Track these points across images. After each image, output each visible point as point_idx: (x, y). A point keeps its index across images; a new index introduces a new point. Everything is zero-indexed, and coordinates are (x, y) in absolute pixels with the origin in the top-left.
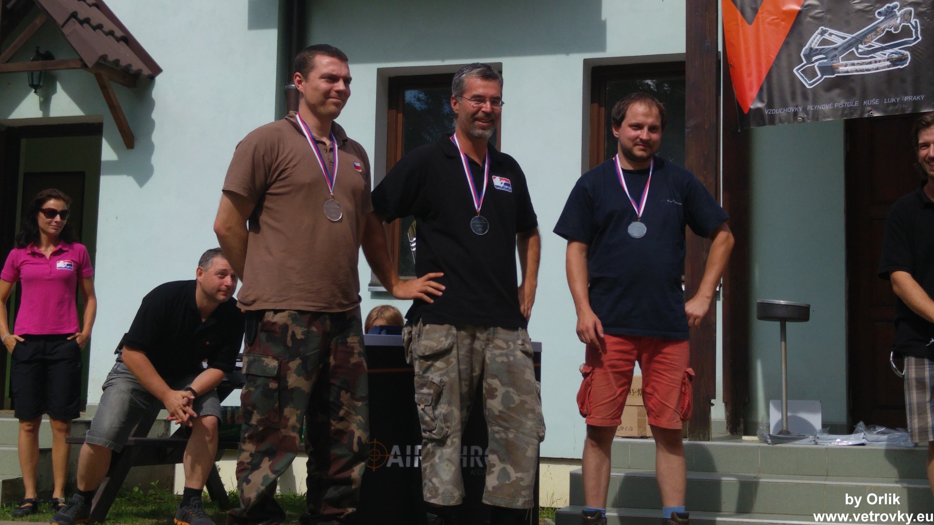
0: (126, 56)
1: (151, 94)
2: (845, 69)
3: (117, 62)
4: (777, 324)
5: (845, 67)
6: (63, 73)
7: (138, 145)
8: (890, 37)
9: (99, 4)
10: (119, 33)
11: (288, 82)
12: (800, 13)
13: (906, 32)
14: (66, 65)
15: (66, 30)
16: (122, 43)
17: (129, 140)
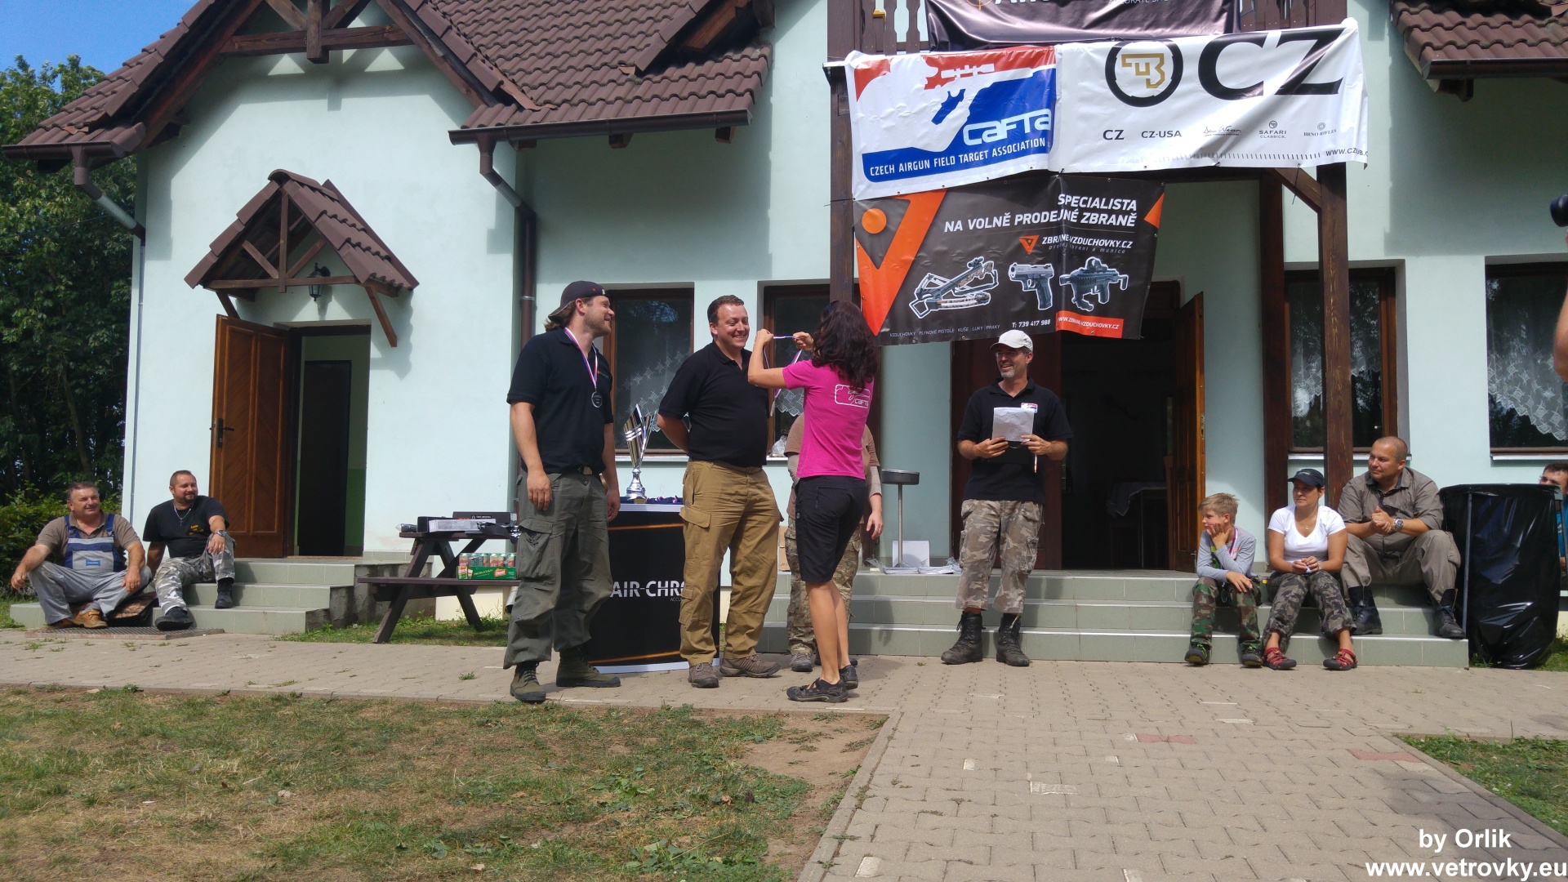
0: (391, 274)
1: (410, 302)
2: (945, 305)
3: (383, 278)
4: (897, 486)
6: (337, 287)
7: (399, 344)
8: (976, 282)
9: (367, 229)
10: (383, 253)
11: (523, 294)
12: (914, 261)
13: (988, 279)
14: (341, 280)
15: (343, 253)
16: (386, 261)
17: (393, 340)
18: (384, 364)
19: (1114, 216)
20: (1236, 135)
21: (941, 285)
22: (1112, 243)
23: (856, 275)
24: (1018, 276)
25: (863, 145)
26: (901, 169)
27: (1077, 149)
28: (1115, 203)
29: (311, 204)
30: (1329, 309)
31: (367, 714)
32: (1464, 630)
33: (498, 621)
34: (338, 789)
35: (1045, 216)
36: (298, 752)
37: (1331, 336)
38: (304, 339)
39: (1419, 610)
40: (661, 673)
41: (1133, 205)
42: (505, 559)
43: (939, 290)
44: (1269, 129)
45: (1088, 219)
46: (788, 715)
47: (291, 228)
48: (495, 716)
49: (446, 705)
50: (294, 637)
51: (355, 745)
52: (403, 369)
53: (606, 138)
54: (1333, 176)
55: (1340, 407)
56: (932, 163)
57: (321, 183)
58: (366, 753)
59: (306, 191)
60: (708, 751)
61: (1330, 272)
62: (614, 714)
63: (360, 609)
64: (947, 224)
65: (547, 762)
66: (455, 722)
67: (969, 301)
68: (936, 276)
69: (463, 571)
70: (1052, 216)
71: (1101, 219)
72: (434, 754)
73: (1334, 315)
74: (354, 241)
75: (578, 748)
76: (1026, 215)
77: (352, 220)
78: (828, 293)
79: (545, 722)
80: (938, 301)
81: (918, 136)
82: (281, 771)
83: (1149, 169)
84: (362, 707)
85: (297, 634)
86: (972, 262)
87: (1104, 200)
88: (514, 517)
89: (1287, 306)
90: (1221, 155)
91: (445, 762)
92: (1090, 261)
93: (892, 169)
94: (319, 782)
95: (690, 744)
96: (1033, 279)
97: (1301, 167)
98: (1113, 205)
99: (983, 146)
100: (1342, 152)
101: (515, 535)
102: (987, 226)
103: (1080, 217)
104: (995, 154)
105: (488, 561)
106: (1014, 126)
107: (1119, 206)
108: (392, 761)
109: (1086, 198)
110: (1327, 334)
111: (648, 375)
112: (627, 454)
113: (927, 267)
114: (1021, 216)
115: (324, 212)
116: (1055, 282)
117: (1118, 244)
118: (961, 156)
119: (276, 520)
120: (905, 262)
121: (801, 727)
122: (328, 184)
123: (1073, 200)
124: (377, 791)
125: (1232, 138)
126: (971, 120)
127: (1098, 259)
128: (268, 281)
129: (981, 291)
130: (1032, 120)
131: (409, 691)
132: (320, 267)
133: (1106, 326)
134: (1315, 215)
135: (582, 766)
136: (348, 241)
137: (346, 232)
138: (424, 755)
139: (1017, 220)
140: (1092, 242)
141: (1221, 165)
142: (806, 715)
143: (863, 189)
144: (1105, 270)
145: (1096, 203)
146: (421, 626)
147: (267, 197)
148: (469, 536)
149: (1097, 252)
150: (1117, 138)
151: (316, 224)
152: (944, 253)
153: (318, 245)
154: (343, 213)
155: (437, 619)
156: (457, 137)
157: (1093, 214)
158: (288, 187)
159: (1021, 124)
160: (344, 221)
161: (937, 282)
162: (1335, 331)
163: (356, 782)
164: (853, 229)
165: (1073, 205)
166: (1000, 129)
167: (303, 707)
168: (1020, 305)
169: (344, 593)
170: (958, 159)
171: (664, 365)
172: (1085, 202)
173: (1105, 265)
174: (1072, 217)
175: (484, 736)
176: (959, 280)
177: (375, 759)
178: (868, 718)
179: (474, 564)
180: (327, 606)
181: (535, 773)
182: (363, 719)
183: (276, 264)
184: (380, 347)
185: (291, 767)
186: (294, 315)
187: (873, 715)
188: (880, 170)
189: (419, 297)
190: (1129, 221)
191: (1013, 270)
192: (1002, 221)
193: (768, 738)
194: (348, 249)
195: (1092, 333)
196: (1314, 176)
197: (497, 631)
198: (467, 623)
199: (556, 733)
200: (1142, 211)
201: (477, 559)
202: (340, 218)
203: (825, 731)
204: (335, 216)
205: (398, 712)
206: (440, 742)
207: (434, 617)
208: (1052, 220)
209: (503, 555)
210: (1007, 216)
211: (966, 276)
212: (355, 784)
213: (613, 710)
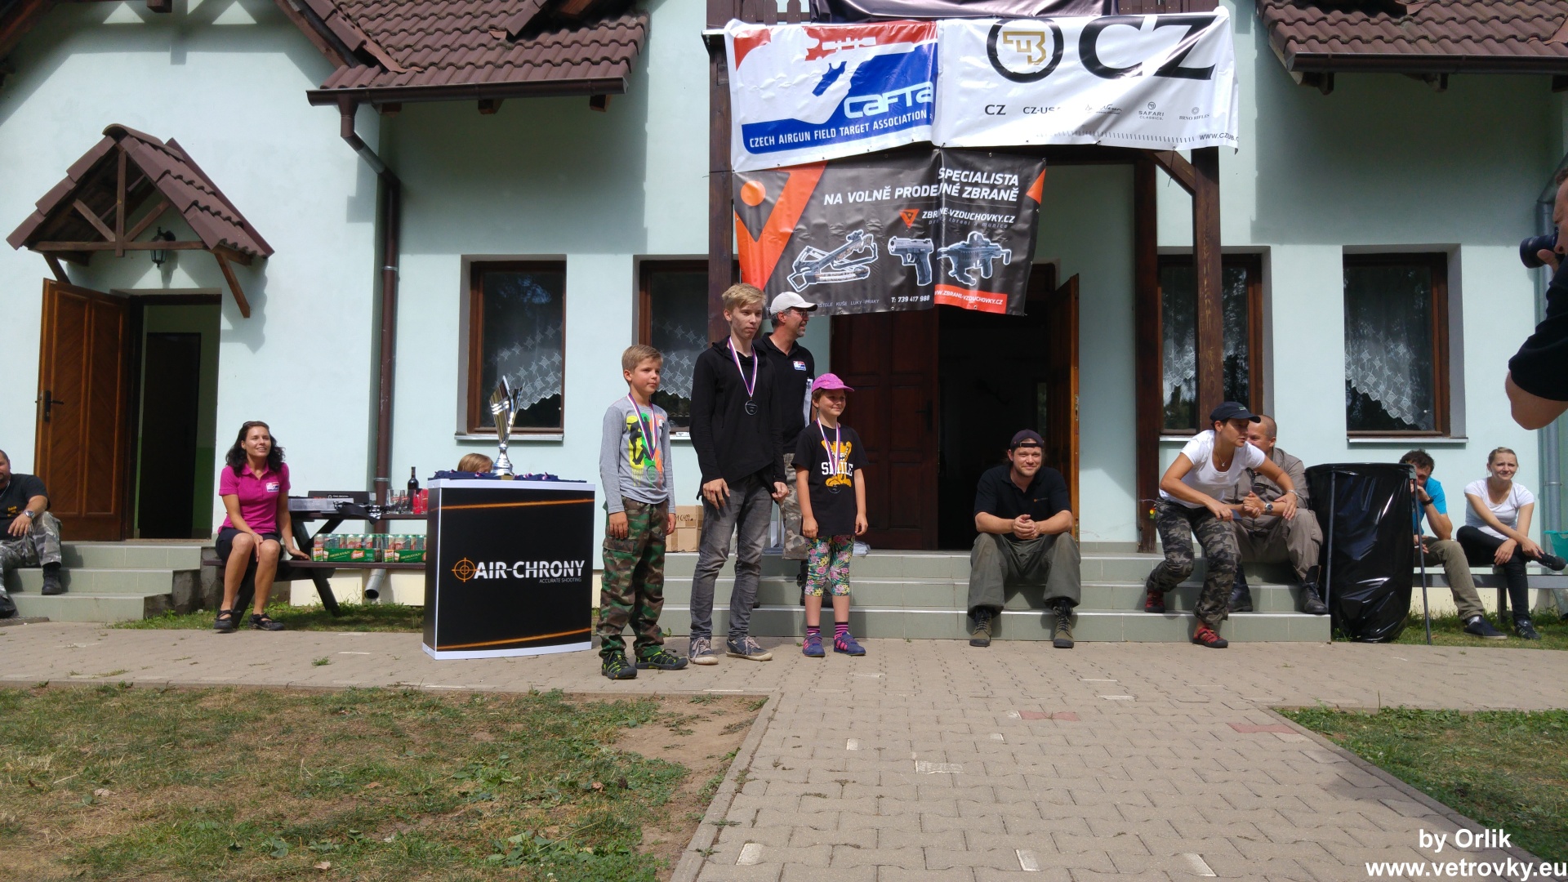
0: (243, 240)
1: (264, 272)
2: (824, 278)
3: (235, 245)
5: (824, 277)
6: (183, 254)
7: (253, 314)
8: (856, 255)
9: (216, 193)
10: (235, 219)
11: (385, 264)
12: (792, 234)
13: (867, 252)
14: (188, 246)
15: (188, 216)
16: (239, 227)
17: (245, 310)
18: (235, 336)
19: (995, 191)
20: (1116, 114)
21: (820, 258)
22: (994, 217)
23: (735, 251)
24: (897, 250)
25: (742, 116)
26: (781, 140)
27: (959, 123)
28: (997, 178)
29: (152, 165)
30: (1203, 290)
31: (207, 703)
32: (1327, 606)
33: (357, 606)
34: (166, 785)
35: (926, 190)
36: (122, 745)
37: (1204, 317)
38: (146, 308)
39: (1286, 587)
40: (529, 658)
41: (1015, 180)
42: (363, 540)
43: (817, 263)
44: (1148, 110)
45: (970, 193)
46: (663, 698)
47: (130, 189)
48: (348, 703)
49: (296, 691)
50: (131, 625)
51: (189, 737)
52: (255, 342)
53: (475, 103)
54: (1207, 159)
55: (1213, 388)
56: (812, 135)
57: (165, 141)
58: (202, 745)
59: (146, 149)
60: (579, 736)
61: (1204, 254)
62: (478, 700)
63: (206, 594)
64: (827, 197)
65: (404, 750)
66: (306, 709)
67: (849, 274)
68: (814, 249)
69: (318, 553)
70: (932, 190)
71: (983, 193)
72: (282, 744)
73: (1208, 297)
74: (202, 204)
75: (438, 735)
76: (906, 188)
77: (199, 182)
78: (707, 269)
79: (404, 709)
80: (817, 274)
81: (799, 107)
82: (100, 768)
83: (1030, 143)
84: (201, 696)
85: (134, 622)
86: (851, 235)
87: (985, 174)
88: (373, 497)
89: (1160, 289)
90: (1102, 134)
91: (293, 752)
92: (972, 236)
93: (772, 140)
94: (143, 779)
95: (559, 730)
96: (913, 254)
97: (1176, 150)
98: (995, 179)
99: (865, 119)
100: (1215, 136)
101: (374, 515)
102: (867, 200)
103: (961, 191)
104: (876, 126)
105: (345, 543)
106: (896, 100)
107: (1001, 181)
108: (232, 752)
109: (967, 173)
110: (1201, 315)
111: (517, 350)
112: (495, 432)
113: (805, 240)
114: (901, 189)
115: (168, 172)
116: (935, 256)
117: (1000, 218)
118: (841, 129)
119: (113, 500)
120: (784, 235)
121: (677, 711)
122: (172, 143)
123: (955, 174)
124: (211, 786)
125: (1113, 117)
126: (852, 93)
127: (980, 234)
128: (105, 244)
129: (860, 265)
130: (914, 94)
131: (257, 678)
132: (164, 231)
133: (989, 301)
134: (1189, 197)
135: (443, 755)
136: (195, 203)
137: (192, 194)
138: (269, 745)
139: (897, 194)
140: (973, 216)
141: (1103, 144)
142: (681, 697)
143: (741, 160)
144: (987, 244)
145: (978, 178)
146: (274, 611)
147: (102, 154)
148: (324, 516)
149: (979, 227)
150: (999, 113)
151: (159, 184)
152: (822, 227)
153: (161, 207)
154: (189, 175)
155: (292, 604)
156: (315, 98)
157: (975, 189)
158: (126, 143)
159: (902, 97)
160: (191, 183)
161: (815, 255)
162: (1208, 312)
163: (188, 777)
164: (732, 202)
165: (954, 179)
166: (882, 102)
167: (133, 698)
168: (899, 280)
169: (189, 577)
170: (838, 132)
171: (534, 339)
172: (967, 176)
173: (987, 240)
174: (954, 191)
175: (338, 724)
176: (838, 254)
177: (212, 752)
178: (747, 700)
179: (331, 546)
180: (168, 591)
181: (391, 762)
182: (202, 709)
183: (112, 226)
184: (231, 319)
185: (112, 763)
186: (135, 283)
187: (752, 696)
188: (760, 141)
189: (274, 267)
190: (1011, 196)
191: (892, 243)
192: (883, 194)
193: (643, 722)
194: (194, 213)
195: (975, 308)
196: (1188, 158)
197: (355, 617)
198: (323, 609)
199: (415, 721)
200: (1023, 188)
201: (333, 541)
202: (186, 178)
203: (702, 713)
204: (180, 177)
205: (243, 700)
206: (288, 731)
207: (288, 603)
208: (932, 195)
209: (361, 536)
210: (888, 189)
211: (845, 250)
212: (187, 780)
213: (477, 696)
